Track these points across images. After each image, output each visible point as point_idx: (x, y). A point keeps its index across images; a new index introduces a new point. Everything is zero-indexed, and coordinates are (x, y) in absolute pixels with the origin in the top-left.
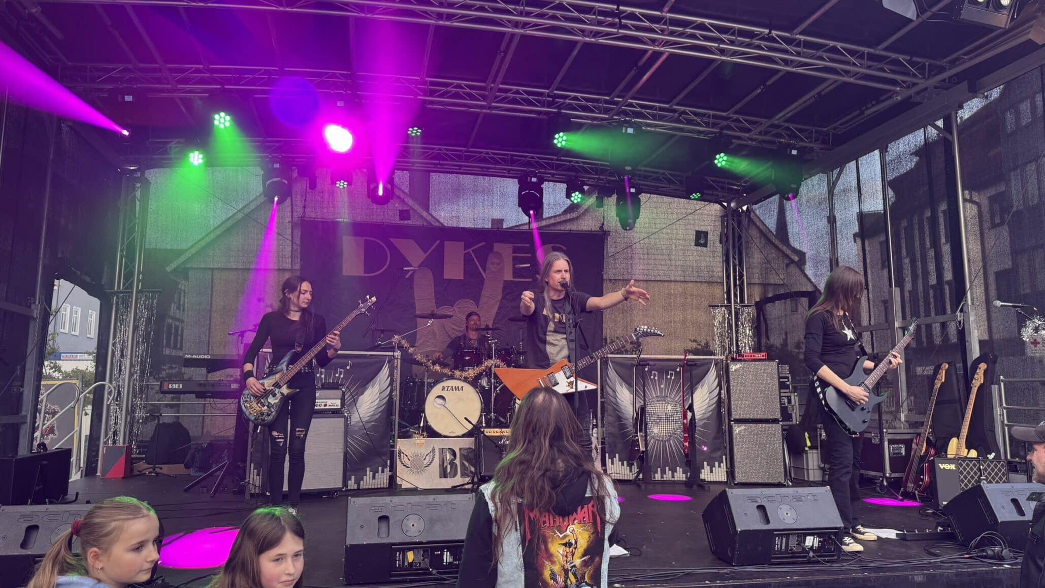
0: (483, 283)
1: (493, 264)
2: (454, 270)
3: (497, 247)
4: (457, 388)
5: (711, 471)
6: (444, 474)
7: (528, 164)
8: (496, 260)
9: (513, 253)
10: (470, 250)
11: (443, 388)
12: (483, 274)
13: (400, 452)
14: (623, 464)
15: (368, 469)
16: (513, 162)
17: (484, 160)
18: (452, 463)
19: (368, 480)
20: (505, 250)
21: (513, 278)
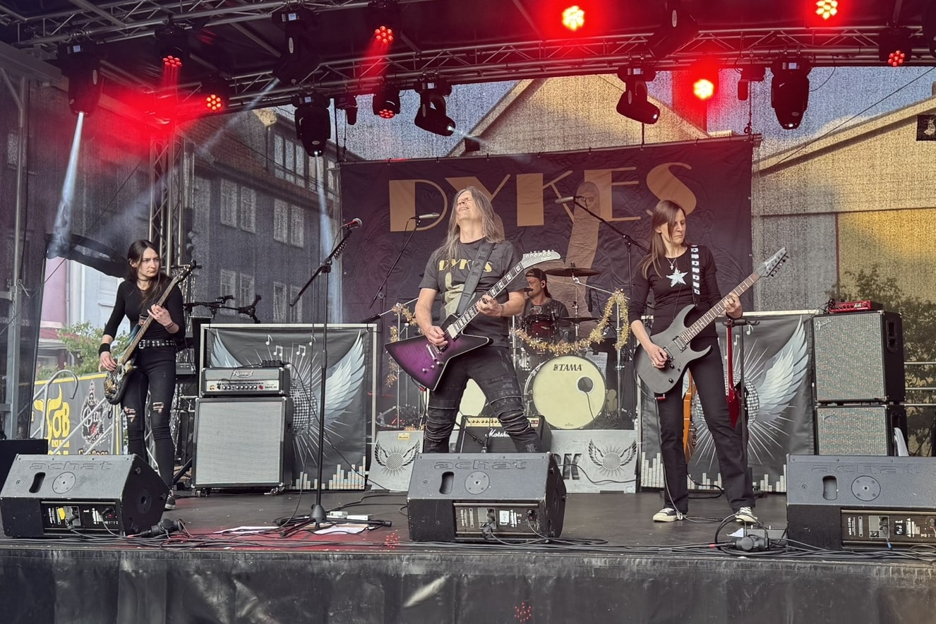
0: (571, 228)
1: (584, 200)
2: (531, 214)
3: (589, 175)
8: (586, 195)
9: (613, 182)
10: (552, 183)
12: (570, 214)
13: (378, 447)
15: (339, 466)
19: (338, 479)
20: (601, 179)
21: (613, 217)
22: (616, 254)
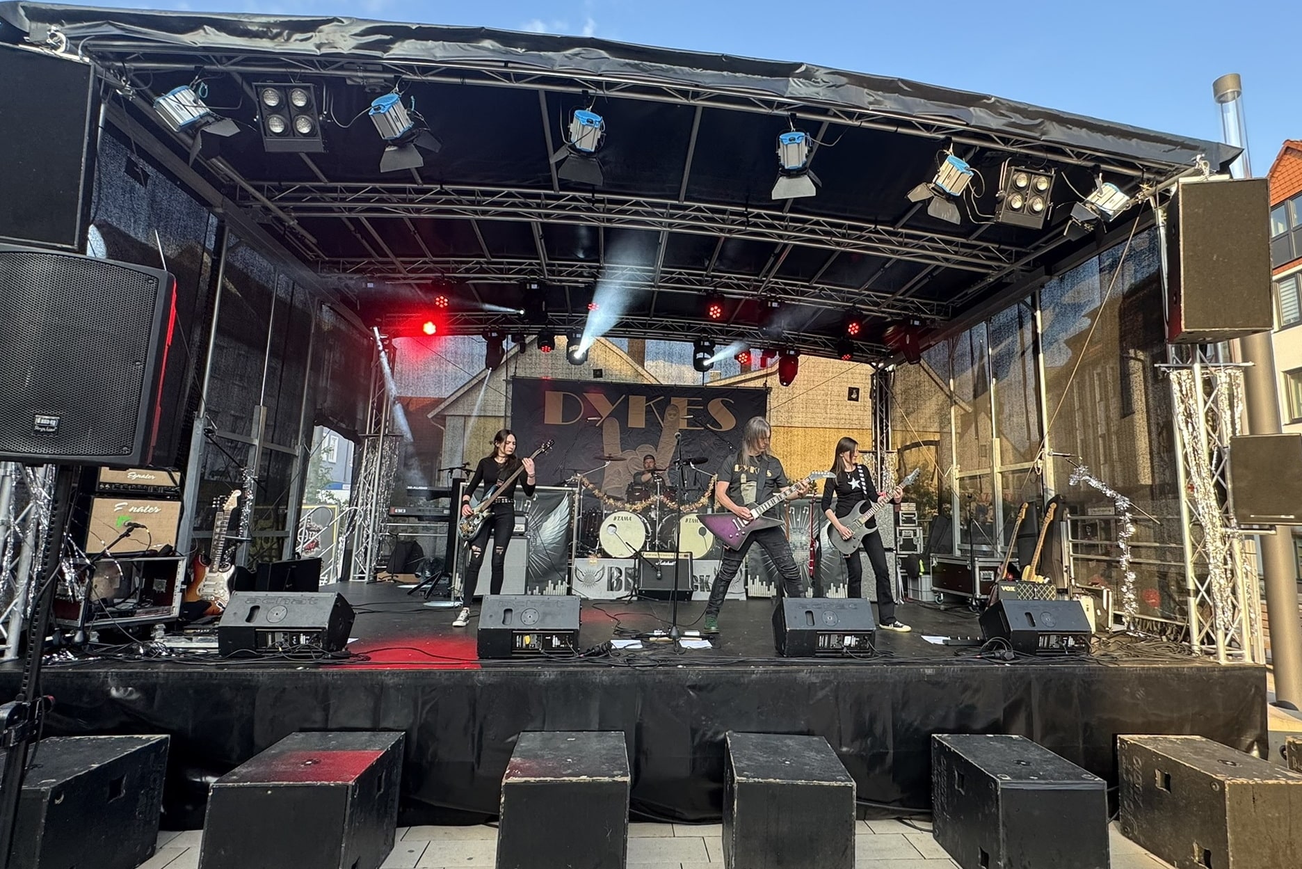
0: (662, 431)
1: (670, 415)
2: (637, 420)
3: (674, 400)
4: (626, 518)
5: (837, 591)
6: (611, 588)
7: (704, 330)
8: (671, 412)
10: (651, 403)
11: (615, 518)
12: (662, 423)
13: (576, 568)
14: (762, 584)
16: (689, 328)
17: (666, 328)
18: (618, 580)
19: (550, 591)
20: (681, 403)
22: (688, 449)
